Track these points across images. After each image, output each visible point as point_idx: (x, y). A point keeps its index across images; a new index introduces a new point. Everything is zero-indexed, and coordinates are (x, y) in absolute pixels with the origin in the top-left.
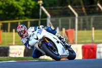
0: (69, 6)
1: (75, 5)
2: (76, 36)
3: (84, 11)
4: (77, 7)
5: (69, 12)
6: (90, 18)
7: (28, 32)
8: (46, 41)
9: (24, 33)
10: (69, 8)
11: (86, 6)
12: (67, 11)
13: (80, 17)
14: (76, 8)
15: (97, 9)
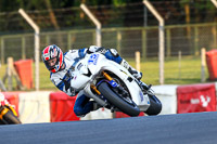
0: (21, 11)
1: (33, 8)
2: (37, 73)
3: (54, 21)
4: (37, 11)
5: (21, 24)
6: (67, 35)
7: (66, 61)
8: (105, 78)
9: (57, 63)
10: (20, 15)
11: (58, 10)
12: (18, 22)
13: (43, 34)
14: (36, 15)
15: (82, 16)
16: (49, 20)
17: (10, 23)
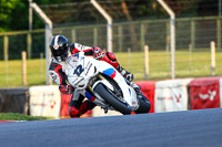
0: (94, 2)
4: (109, 2)
10: (92, 6)
15: (154, 6)
16: (121, 10)
17: (81, 14)
